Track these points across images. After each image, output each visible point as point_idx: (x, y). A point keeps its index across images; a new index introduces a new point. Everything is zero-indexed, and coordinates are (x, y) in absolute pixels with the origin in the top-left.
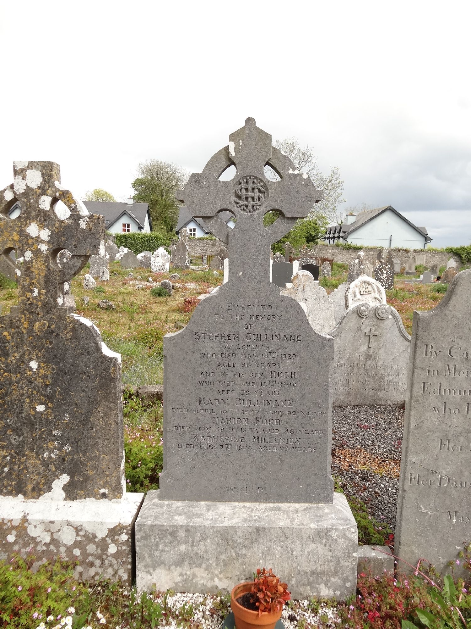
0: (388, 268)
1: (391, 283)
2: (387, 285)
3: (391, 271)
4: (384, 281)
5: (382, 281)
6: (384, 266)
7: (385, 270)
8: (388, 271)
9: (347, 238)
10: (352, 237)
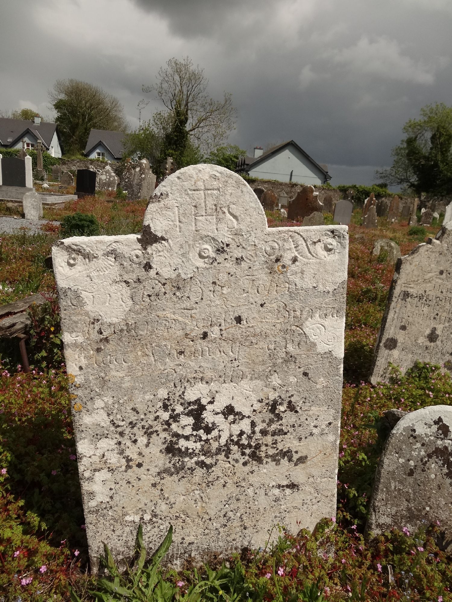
9: (248, 171)
10: (254, 170)
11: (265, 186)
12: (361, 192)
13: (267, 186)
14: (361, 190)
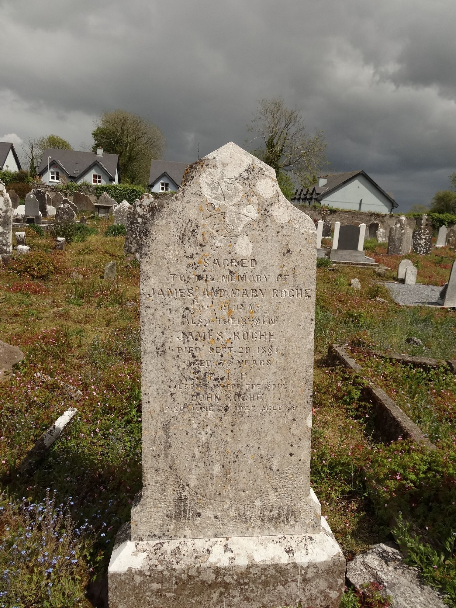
0: (427, 234)
1: (429, 249)
2: (425, 250)
3: (429, 237)
4: (422, 246)
5: (420, 246)
6: (423, 231)
7: (424, 235)
8: (427, 237)
9: (320, 200)
10: (325, 199)
11: (345, 215)
12: (436, 219)
13: (347, 216)
14: (436, 218)
